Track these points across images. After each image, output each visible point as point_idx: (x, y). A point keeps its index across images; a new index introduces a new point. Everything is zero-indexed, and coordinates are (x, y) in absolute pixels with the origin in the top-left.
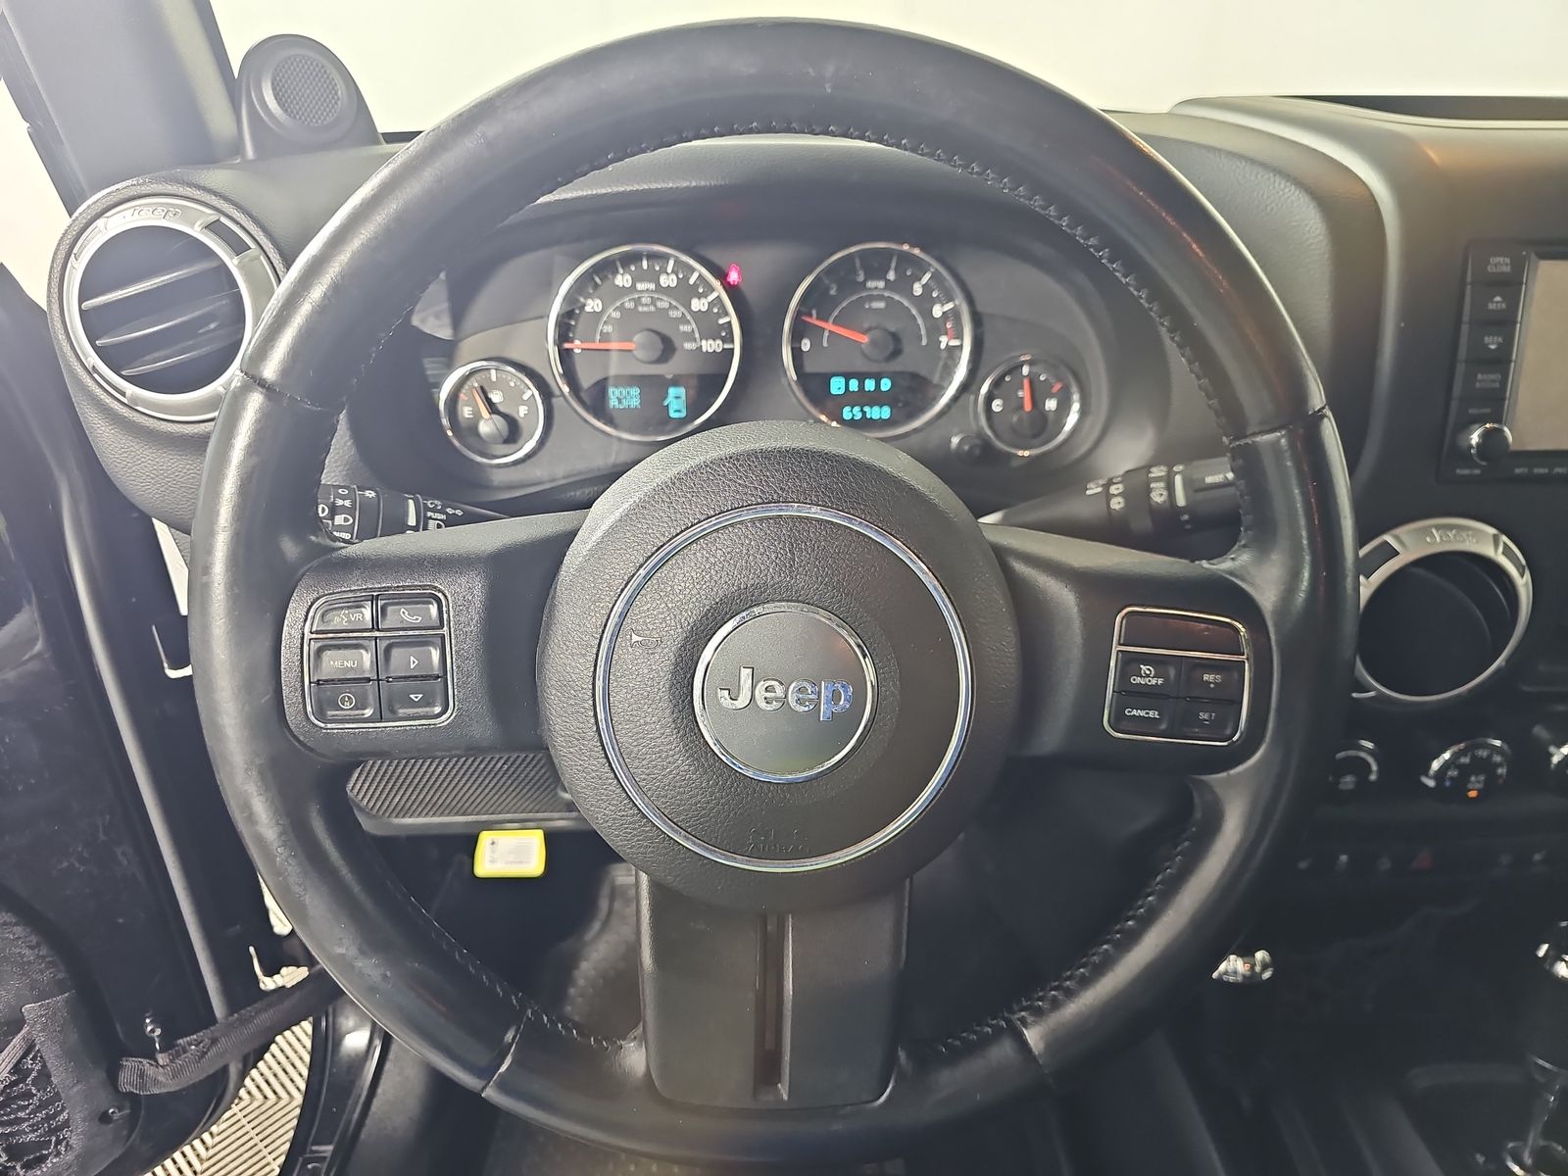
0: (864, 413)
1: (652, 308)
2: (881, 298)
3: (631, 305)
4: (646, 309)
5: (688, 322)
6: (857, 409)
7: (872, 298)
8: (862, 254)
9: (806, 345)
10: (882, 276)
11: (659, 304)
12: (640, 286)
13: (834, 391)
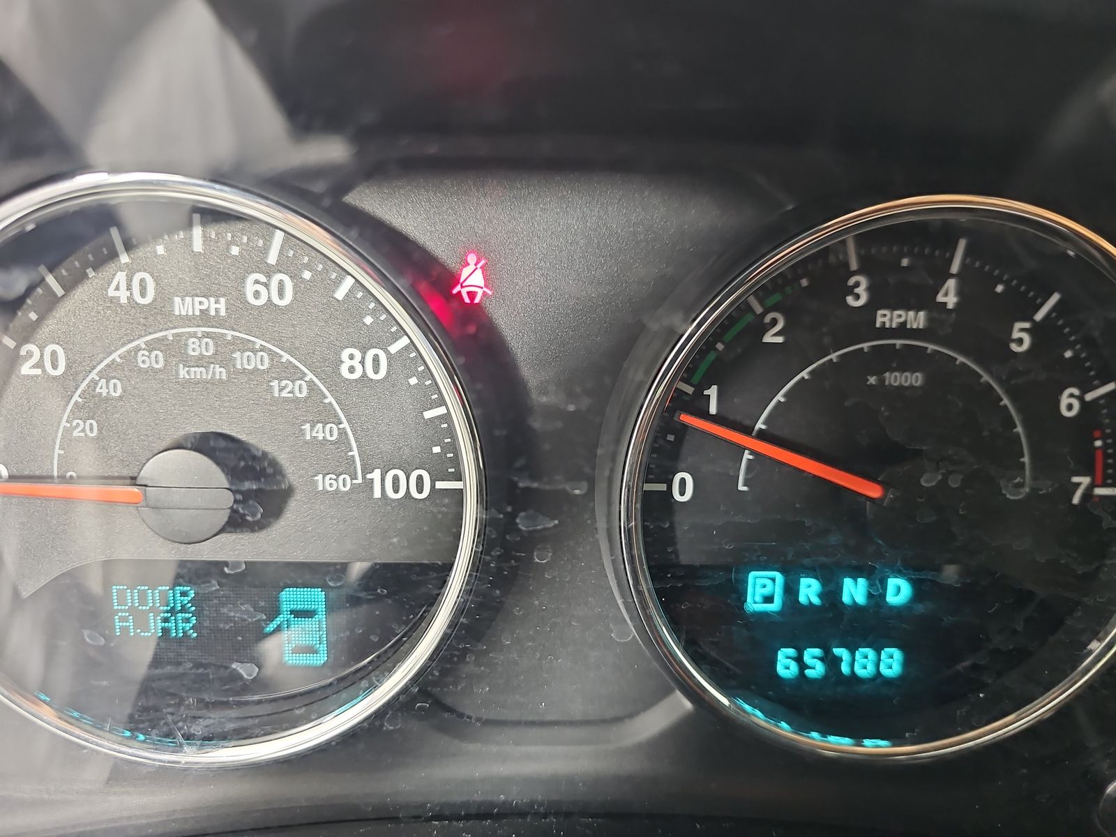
0: (832, 662)
1: (220, 372)
2: (909, 359)
3: (156, 360)
4: (198, 373)
5: (327, 416)
6: (811, 654)
7: (885, 359)
8: (869, 237)
9: (684, 486)
10: (923, 298)
11: (242, 360)
12: (184, 306)
13: (754, 603)
